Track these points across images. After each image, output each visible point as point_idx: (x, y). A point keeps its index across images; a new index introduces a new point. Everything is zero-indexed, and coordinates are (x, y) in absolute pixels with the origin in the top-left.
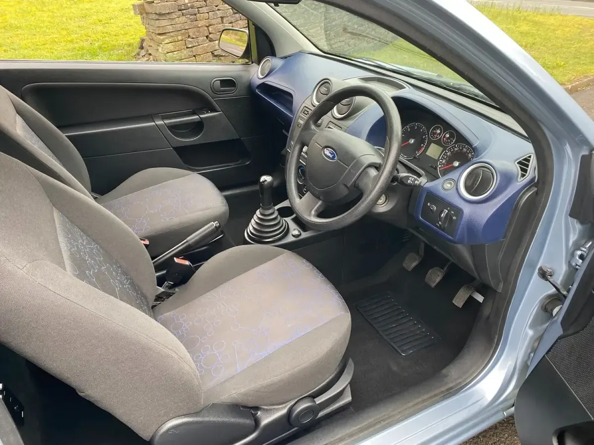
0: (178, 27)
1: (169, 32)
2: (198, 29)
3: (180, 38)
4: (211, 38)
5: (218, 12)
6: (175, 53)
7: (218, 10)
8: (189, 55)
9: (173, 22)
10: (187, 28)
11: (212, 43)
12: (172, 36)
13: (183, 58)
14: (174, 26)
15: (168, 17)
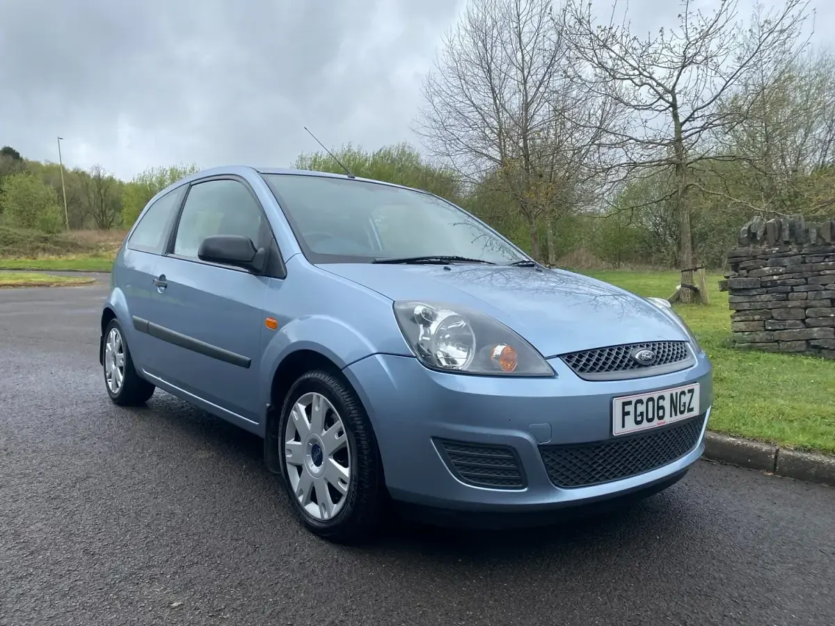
0: (758, 305)
1: (745, 310)
2: (787, 310)
3: (757, 317)
4: (808, 324)
5: (823, 292)
6: (746, 333)
7: (826, 290)
8: (767, 339)
9: (754, 299)
10: (770, 307)
11: (808, 329)
12: (747, 315)
13: (757, 341)
14: (753, 304)
15: (746, 293)
